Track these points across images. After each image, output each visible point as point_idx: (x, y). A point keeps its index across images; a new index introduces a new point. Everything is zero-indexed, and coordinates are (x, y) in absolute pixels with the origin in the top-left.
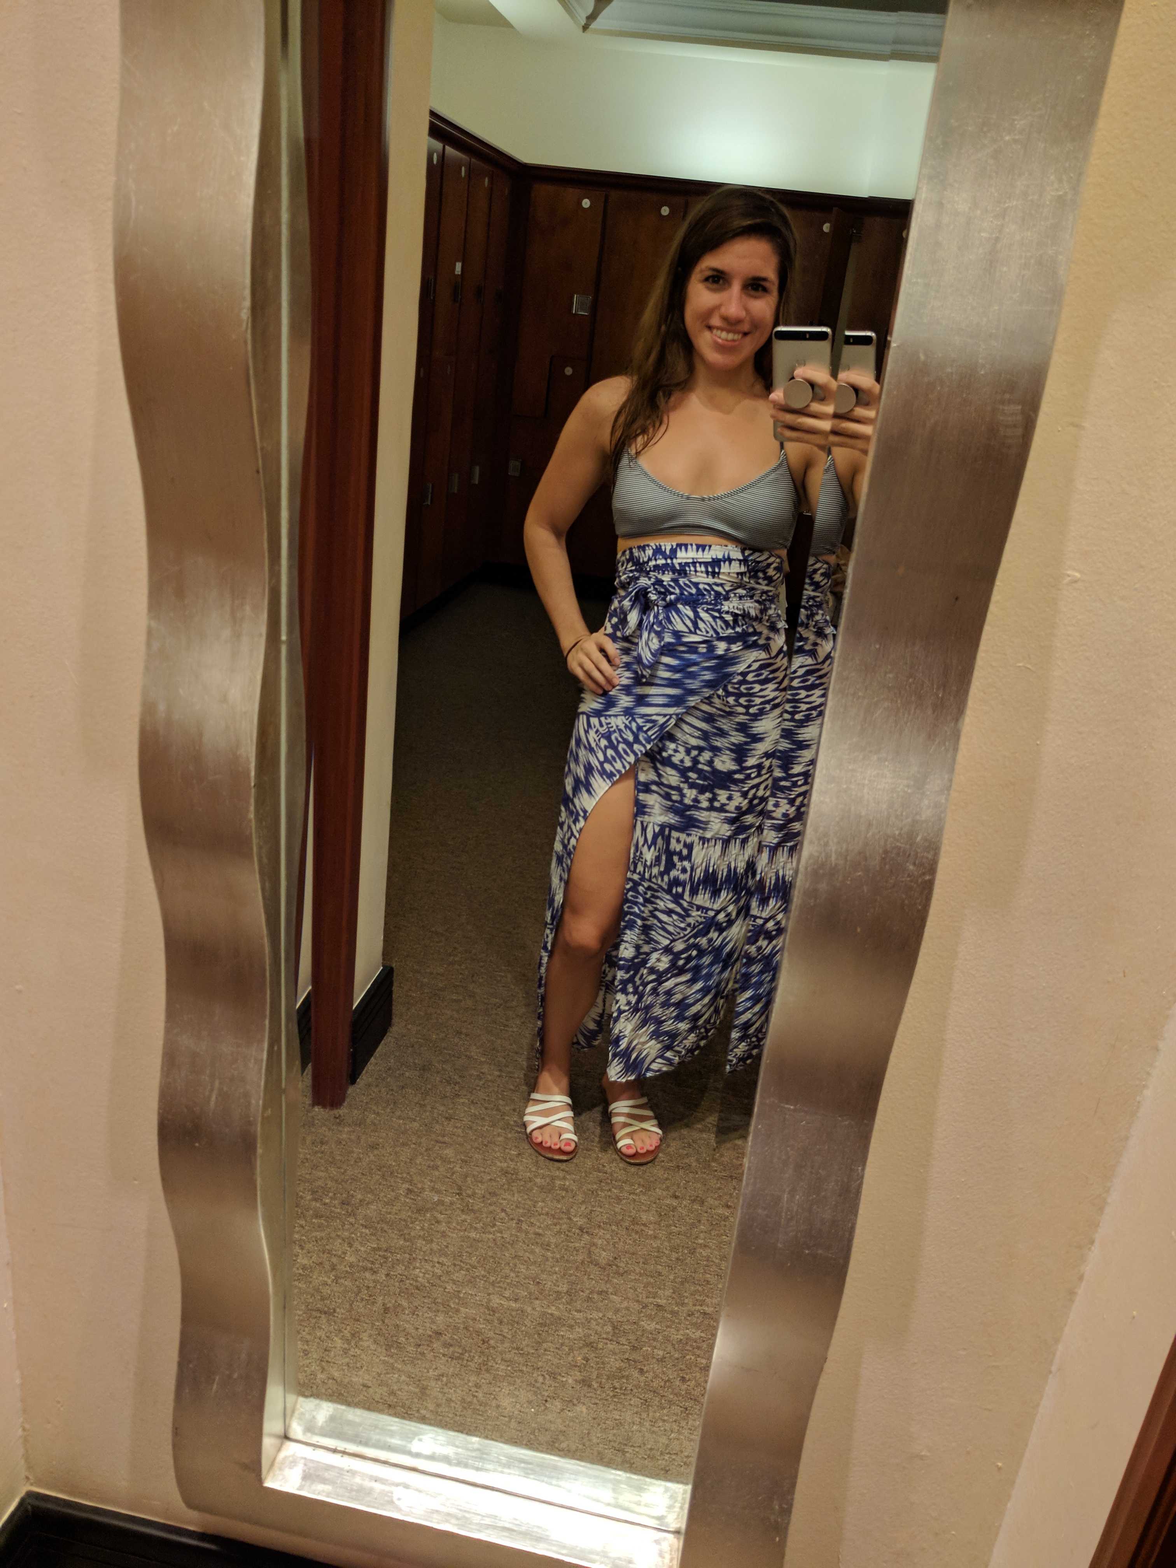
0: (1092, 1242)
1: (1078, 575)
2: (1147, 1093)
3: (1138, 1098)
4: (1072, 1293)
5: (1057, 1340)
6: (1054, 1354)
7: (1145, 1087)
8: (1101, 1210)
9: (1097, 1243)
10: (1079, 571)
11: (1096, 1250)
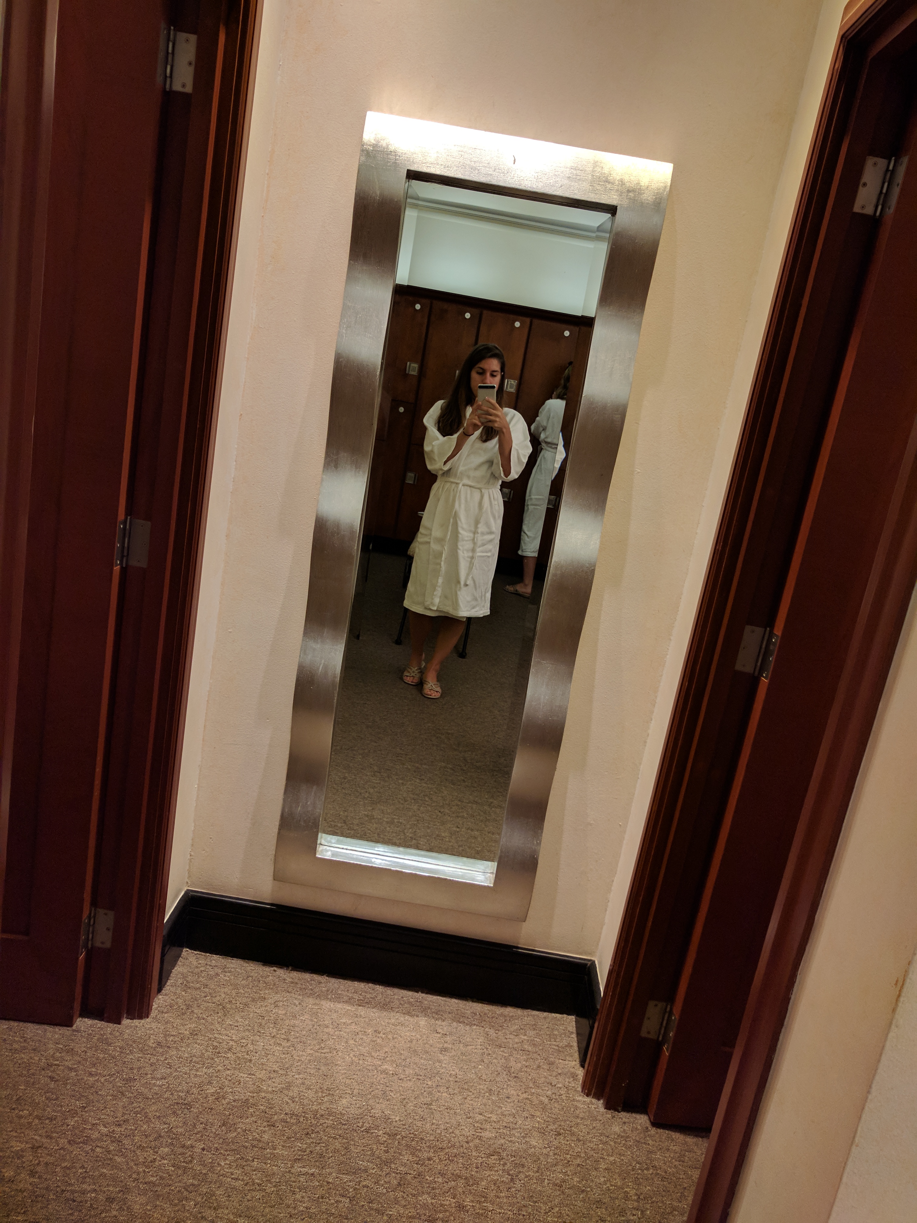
0: (651, 720)
1: (639, 471)
2: (668, 657)
3: (665, 659)
4: (645, 742)
5: (640, 764)
6: (639, 770)
7: (667, 654)
8: (654, 705)
9: (653, 719)
10: (639, 469)
11: (653, 722)
